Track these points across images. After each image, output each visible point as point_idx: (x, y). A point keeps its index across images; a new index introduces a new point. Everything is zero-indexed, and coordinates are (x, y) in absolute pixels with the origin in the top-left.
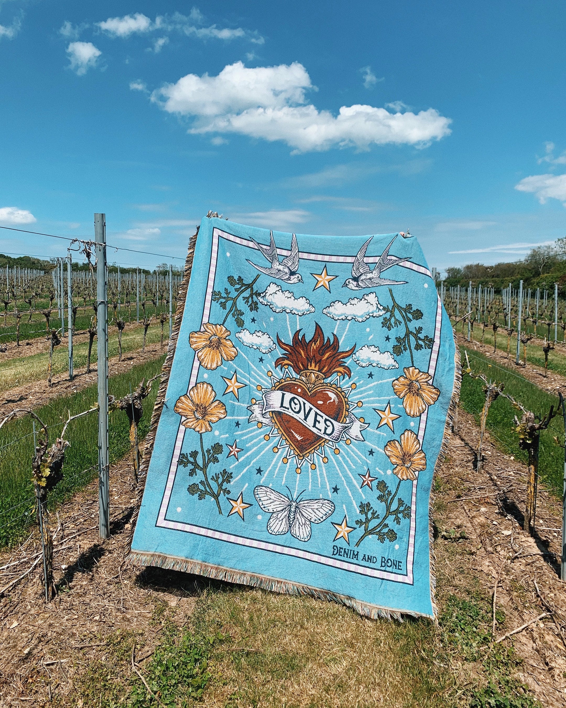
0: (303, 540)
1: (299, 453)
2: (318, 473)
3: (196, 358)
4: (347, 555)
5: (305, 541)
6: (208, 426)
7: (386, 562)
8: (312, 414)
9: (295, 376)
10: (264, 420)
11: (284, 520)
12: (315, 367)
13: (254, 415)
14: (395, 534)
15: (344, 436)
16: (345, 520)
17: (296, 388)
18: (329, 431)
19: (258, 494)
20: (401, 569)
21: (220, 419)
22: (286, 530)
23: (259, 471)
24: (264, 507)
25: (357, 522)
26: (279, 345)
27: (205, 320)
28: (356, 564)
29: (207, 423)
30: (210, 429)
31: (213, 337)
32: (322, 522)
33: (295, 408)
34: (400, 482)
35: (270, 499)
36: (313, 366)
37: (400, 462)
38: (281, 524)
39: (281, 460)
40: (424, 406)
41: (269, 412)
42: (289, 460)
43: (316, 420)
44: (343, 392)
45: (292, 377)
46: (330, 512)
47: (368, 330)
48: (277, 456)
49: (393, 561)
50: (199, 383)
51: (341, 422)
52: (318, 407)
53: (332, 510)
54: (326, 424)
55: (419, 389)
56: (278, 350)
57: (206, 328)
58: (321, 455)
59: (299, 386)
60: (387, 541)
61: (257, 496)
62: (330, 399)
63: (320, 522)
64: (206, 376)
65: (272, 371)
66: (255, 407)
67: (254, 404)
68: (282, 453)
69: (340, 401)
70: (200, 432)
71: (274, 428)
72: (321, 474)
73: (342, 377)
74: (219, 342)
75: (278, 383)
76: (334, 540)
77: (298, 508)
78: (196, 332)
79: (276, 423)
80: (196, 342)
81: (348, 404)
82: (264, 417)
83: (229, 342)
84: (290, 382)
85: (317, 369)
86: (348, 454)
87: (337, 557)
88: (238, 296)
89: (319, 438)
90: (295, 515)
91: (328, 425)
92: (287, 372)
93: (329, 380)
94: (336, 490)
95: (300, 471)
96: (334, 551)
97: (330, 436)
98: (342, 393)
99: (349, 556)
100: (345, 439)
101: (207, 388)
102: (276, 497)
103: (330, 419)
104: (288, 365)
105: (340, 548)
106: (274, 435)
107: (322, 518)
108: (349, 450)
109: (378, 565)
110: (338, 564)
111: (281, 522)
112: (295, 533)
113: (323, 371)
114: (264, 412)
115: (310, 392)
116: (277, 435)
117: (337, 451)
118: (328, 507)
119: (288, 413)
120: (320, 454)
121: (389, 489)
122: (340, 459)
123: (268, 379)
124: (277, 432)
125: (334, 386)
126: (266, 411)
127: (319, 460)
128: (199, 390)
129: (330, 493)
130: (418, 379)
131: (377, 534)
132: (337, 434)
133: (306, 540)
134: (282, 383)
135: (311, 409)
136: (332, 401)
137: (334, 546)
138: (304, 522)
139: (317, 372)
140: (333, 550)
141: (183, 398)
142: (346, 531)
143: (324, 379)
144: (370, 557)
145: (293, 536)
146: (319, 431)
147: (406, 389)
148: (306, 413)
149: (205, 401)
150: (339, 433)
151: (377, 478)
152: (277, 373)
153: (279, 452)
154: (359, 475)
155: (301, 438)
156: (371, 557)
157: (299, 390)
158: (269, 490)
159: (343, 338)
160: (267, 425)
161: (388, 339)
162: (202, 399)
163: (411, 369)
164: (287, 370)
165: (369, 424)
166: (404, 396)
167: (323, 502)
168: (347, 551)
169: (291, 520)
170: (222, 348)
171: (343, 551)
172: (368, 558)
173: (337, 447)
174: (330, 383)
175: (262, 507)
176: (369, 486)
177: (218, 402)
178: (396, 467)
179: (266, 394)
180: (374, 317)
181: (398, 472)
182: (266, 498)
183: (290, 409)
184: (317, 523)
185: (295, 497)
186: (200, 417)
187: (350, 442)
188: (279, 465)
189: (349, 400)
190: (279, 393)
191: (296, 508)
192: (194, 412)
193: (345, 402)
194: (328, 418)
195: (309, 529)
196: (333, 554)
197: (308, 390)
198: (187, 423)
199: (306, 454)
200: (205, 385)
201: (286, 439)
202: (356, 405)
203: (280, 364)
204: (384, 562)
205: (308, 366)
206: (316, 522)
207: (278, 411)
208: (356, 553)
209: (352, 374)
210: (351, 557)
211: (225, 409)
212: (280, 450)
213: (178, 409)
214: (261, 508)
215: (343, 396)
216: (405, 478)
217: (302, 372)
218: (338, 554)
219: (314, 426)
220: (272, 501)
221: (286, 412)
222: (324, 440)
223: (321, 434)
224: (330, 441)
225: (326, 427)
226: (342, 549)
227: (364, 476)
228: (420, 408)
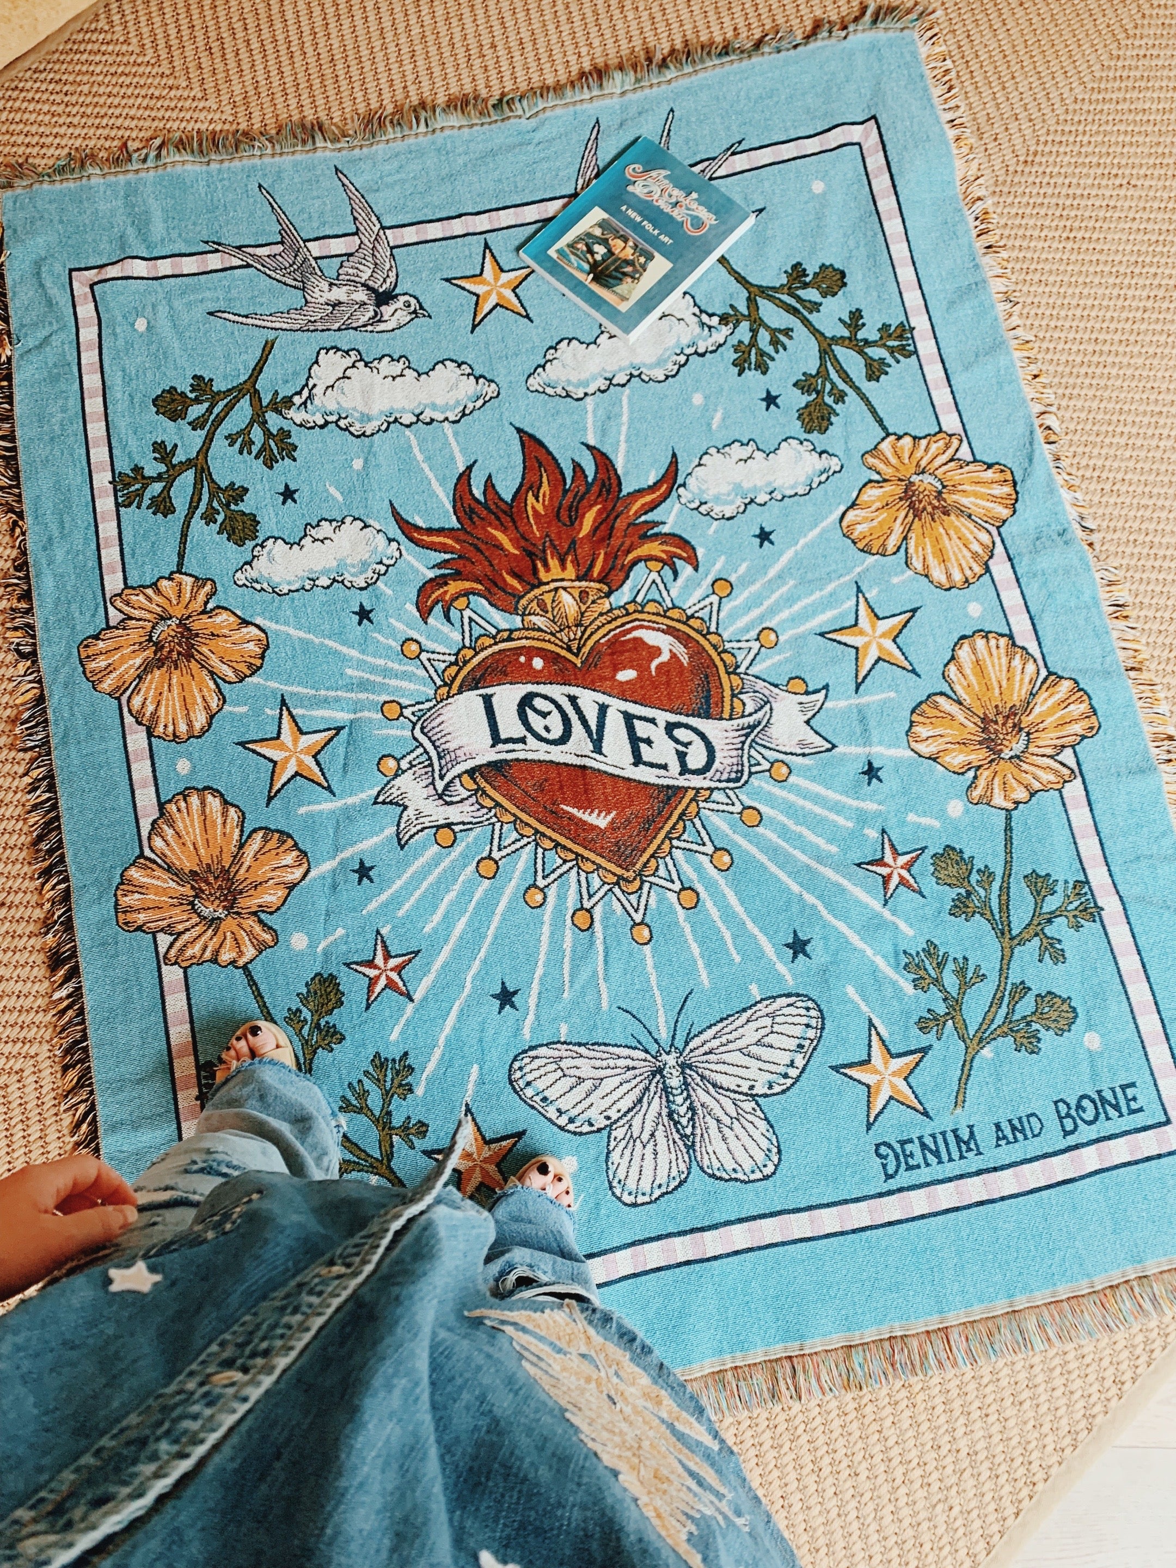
0: (758, 1175)
1: (619, 871)
2: (714, 913)
3: (129, 719)
4: (937, 1154)
5: (766, 1178)
6: (258, 929)
7: (1073, 1112)
8: (615, 723)
9: (504, 625)
10: (453, 813)
11: (660, 1134)
12: (563, 567)
13: (410, 812)
14: (1064, 1001)
15: (759, 758)
16: (874, 1038)
17: (522, 659)
18: (696, 758)
19: (528, 1084)
20: (1140, 1110)
21: (292, 887)
22: (683, 1167)
23: (506, 997)
24: (571, 1121)
25: (923, 1025)
26: (411, 539)
27: (114, 583)
28: (979, 1173)
29: (250, 922)
30: (267, 937)
31: (159, 628)
32: (797, 1079)
33: (547, 729)
34: (1009, 819)
35: (581, 1080)
36: (552, 571)
37: (978, 756)
38: (656, 1154)
39: (569, 922)
40: (984, 537)
41: (459, 776)
42: (598, 913)
43: (634, 740)
44: (692, 616)
45: (494, 631)
46: (811, 1033)
47: (698, 399)
48: (547, 918)
49: (1096, 1097)
50: (170, 801)
51: (726, 715)
52: (624, 692)
53: (813, 1023)
54: (677, 741)
55: (940, 493)
56: (410, 558)
57: (126, 609)
58: (701, 849)
59: (530, 652)
60: (1047, 1037)
61: (529, 1092)
62: (657, 651)
63: (789, 1082)
64: (183, 766)
65: (416, 636)
66: (405, 782)
67: (396, 776)
68: (562, 897)
69: (697, 652)
70: (241, 963)
71: (498, 825)
72: (728, 915)
73: (667, 571)
74: (187, 634)
75: (454, 669)
76: (869, 1126)
77: (690, 1067)
78: (96, 637)
79: (498, 805)
80: (109, 670)
81: (725, 651)
82: (448, 803)
83: (223, 617)
84: (496, 648)
85: (571, 572)
86: (790, 810)
87: (904, 1178)
88: (209, 439)
89: (672, 793)
90: (689, 1096)
91: (686, 740)
92: (471, 619)
93: (623, 596)
94: (798, 947)
95: (646, 932)
96: (884, 1166)
97: (709, 775)
98: (691, 622)
99: (945, 1156)
100: (766, 766)
101: (203, 803)
102: (598, 1063)
103: (683, 719)
104: (466, 593)
105: (903, 1143)
106: (509, 850)
107: (792, 1064)
108: (792, 797)
109: (1053, 1138)
110: (919, 1202)
111: (650, 1147)
112: (716, 1164)
113: (596, 572)
114: (440, 785)
115: (577, 655)
116: (518, 845)
117: (750, 816)
118: (797, 1020)
119: (530, 756)
120: (695, 847)
121: (979, 864)
122: (773, 837)
123: (412, 667)
124: (515, 835)
125: (651, 608)
126: (447, 779)
127: (699, 869)
128: (180, 825)
129: (781, 968)
130: (923, 463)
131: (1005, 1035)
132: (730, 761)
133: (769, 1170)
134: (466, 663)
135: (603, 709)
136: (665, 657)
137: (878, 1146)
138: (732, 1111)
139: (577, 584)
140: (878, 1161)
141: (134, 873)
142: (894, 1074)
143: (608, 595)
144: (1016, 1122)
145: (713, 1176)
146: (662, 772)
147: (903, 514)
148: (594, 728)
149: (216, 852)
150: (734, 753)
151: (923, 849)
152: (436, 636)
153: (551, 900)
154: (859, 865)
155: (609, 818)
156: (1020, 1119)
157: (538, 663)
158: (563, 1050)
159: (623, 447)
160: (469, 826)
161: (770, 400)
162: (202, 851)
163: (886, 446)
164: (467, 613)
165: (826, 687)
166: (905, 538)
167: (770, 1009)
168: (929, 1141)
169: (684, 1121)
170: (204, 649)
171: (914, 1148)
172: (1014, 1128)
173: (748, 803)
174: (634, 601)
175: (563, 1121)
176: (909, 887)
177: (261, 834)
178: (975, 777)
179: (421, 722)
180: (702, 355)
181: (989, 786)
182: (567, 1083)
183: (530, 738)
184: (783, 1092)
185: (664, 1035)
186: (221, 913)
187: (784, 770)
188: (568, 944)
189: (725, 637)
190: (471, 701)
191: (683, 1073)
192: (192, 904)
193: (715, 647)
194: (673, 718)
195: (763, 1125)
196: (889, 1177)
197: (569, 649)
198: (181, 951)
199: (645, 865)
200: (194, 800)
201: (557, 844)
202: (756, 645)
203: (436, 602)
204: (1068, 1115)
205: (535, 571)
206: (777, 1089)
207: (489, 764)
208: (965, 1135)
209: (700, 552)
210: (956, 1155)
211: (296, 845)
212: (552, 893)
213: (131, 917)
214: (562, 1128)
215: (699, 632)
216: (1022, 795)
217: (524, 602)
218: (903, 1166)
219: (638, 760)
220: (588, 1085)
221: (522, 755)
222: (691, 794)
223: (673, 777)
224: (711, 790)
225: (681, 748)
226: (910, 1141)
227: (880, 862)
228: (976, 547)
